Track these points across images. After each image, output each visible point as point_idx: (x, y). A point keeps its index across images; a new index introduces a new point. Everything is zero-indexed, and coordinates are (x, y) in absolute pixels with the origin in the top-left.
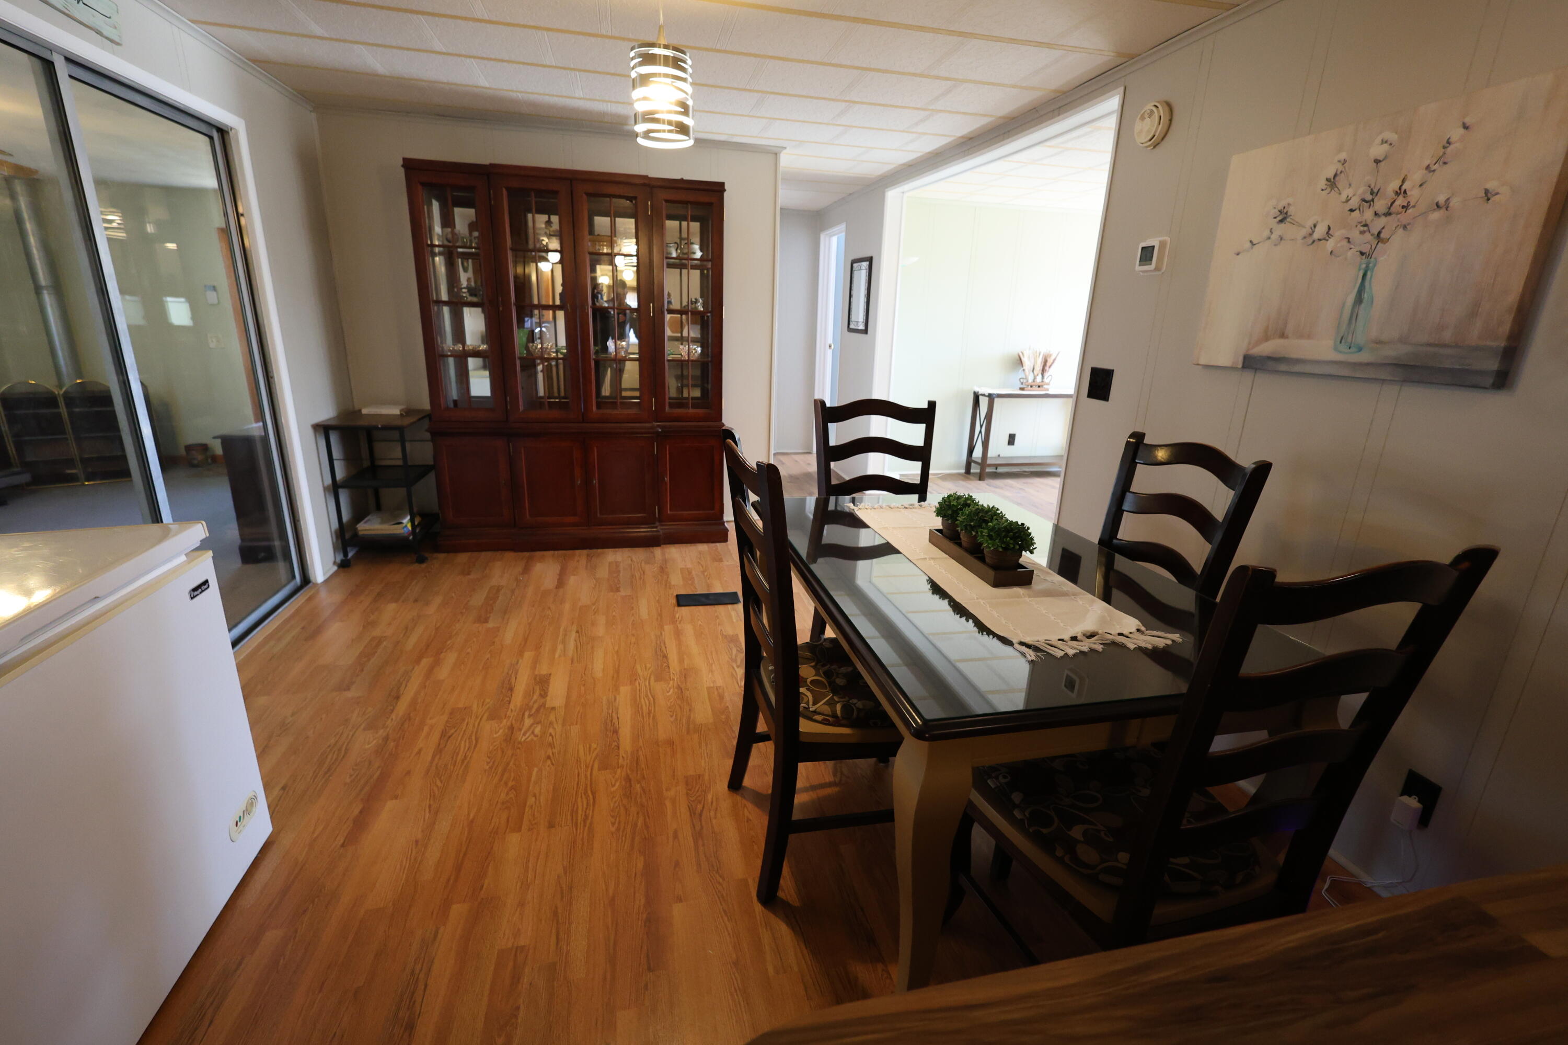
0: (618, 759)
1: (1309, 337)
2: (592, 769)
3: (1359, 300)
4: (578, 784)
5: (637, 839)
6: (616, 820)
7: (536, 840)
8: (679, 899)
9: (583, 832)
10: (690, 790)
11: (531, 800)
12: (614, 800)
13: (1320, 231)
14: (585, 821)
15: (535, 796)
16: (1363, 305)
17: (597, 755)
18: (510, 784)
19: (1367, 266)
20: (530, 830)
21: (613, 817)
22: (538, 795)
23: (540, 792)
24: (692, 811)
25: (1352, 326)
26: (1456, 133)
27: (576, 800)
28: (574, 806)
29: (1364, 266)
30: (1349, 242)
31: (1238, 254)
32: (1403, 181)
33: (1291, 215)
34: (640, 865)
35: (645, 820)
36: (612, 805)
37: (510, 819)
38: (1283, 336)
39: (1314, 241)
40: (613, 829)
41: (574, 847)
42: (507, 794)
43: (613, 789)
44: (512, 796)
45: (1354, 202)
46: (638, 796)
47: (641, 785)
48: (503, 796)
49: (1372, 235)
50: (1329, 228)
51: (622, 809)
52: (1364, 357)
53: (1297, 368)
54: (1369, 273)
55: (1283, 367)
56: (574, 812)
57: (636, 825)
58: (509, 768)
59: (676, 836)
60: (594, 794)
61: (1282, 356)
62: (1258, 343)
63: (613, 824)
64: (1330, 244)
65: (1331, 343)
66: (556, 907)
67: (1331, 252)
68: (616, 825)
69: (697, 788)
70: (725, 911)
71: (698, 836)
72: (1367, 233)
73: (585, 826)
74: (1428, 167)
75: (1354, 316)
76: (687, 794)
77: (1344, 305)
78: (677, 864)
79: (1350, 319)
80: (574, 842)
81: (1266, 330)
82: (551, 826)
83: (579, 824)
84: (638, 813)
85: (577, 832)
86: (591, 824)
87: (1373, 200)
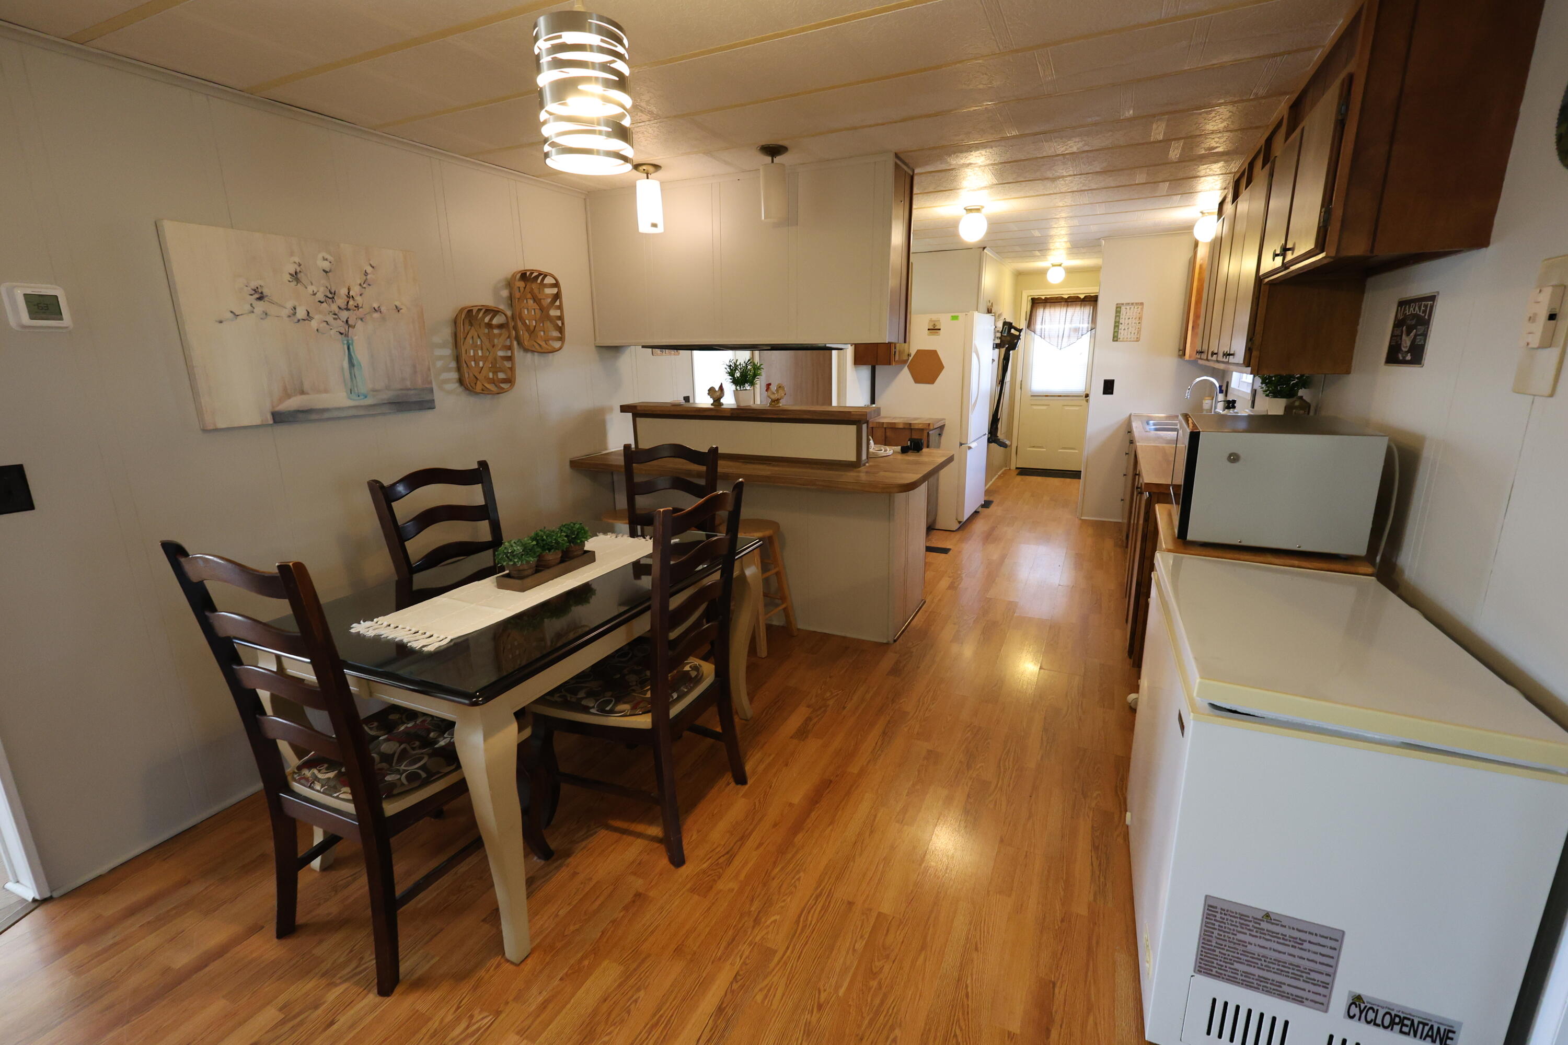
0: (748, 957)
1: (326, 391)
2: (782, 958)
3: (351, 364)
4: (806, 944)
5: (789, 856)
6: (795, 882)
7: (868, 896)
8: (791, 805)
9: (826, 884)
10: (714, 880)
11: (859, 946)
12: (783, 904)
13: (301, 313)
14: (820, 895)
15: (854, 950)
16: (355, 368)
17: (766, 977)
18: (874, 984)
19: (348, 342)
20: (870, 910)
21: (796, 887)
22: (851, 951)
23: (848, 953)
24: (729, 862)
25: (355, 382)
26: (369, 269)
27: (818, 921)
28: (822, 916)
29: (345, 342)
30: (328, 324)
31: (221, 322)
32: (349, 289)
33: (267, 296)
34: (800, 836)
35: (772, 870)
36: (789, 900)
37: (885, 932)
38: (302, 392)
39: (299, 321)
40: (802, 874)
41: (840, 874)
42: (882, 968)
43: (777, 917)
44: (877, 964)
45: (320, 296)
46: (761, 896)
47: (750, 908)
48: (886, 969)
49: (343, 322)
50: (308, 313)
51: (782, 890)
52: (369, 401)
53: (326, 415)
54: (351, 347)
55: (314, 416)
56: (825, 909)
57: (782, 869)
58: (871, 1015)
59: (760, 845)
60: (798, 922)
61: (309, 408)
62: (281, 400)
63: (799, 879)
64: (314, 324)
65: (345, 394)
66: (870, 835)
67: (317, 330)
68: (797, 877)
69: (707, 879)
70: (770, 788)
71: (743, 838)
72: (338, 320)
73: (822, 890)
74: (360, 285)
75: (353, 376)
76: (719, 878)
77: (342, 368)
78: (775, 825)
79: (351, 378)
80: (837, 878)
81: (285, 389)
82: (851, 904)
83: (826, 894)
84: (773, 879)
85: (832, 886)
86: (816, 889)
87: (333, 298)
